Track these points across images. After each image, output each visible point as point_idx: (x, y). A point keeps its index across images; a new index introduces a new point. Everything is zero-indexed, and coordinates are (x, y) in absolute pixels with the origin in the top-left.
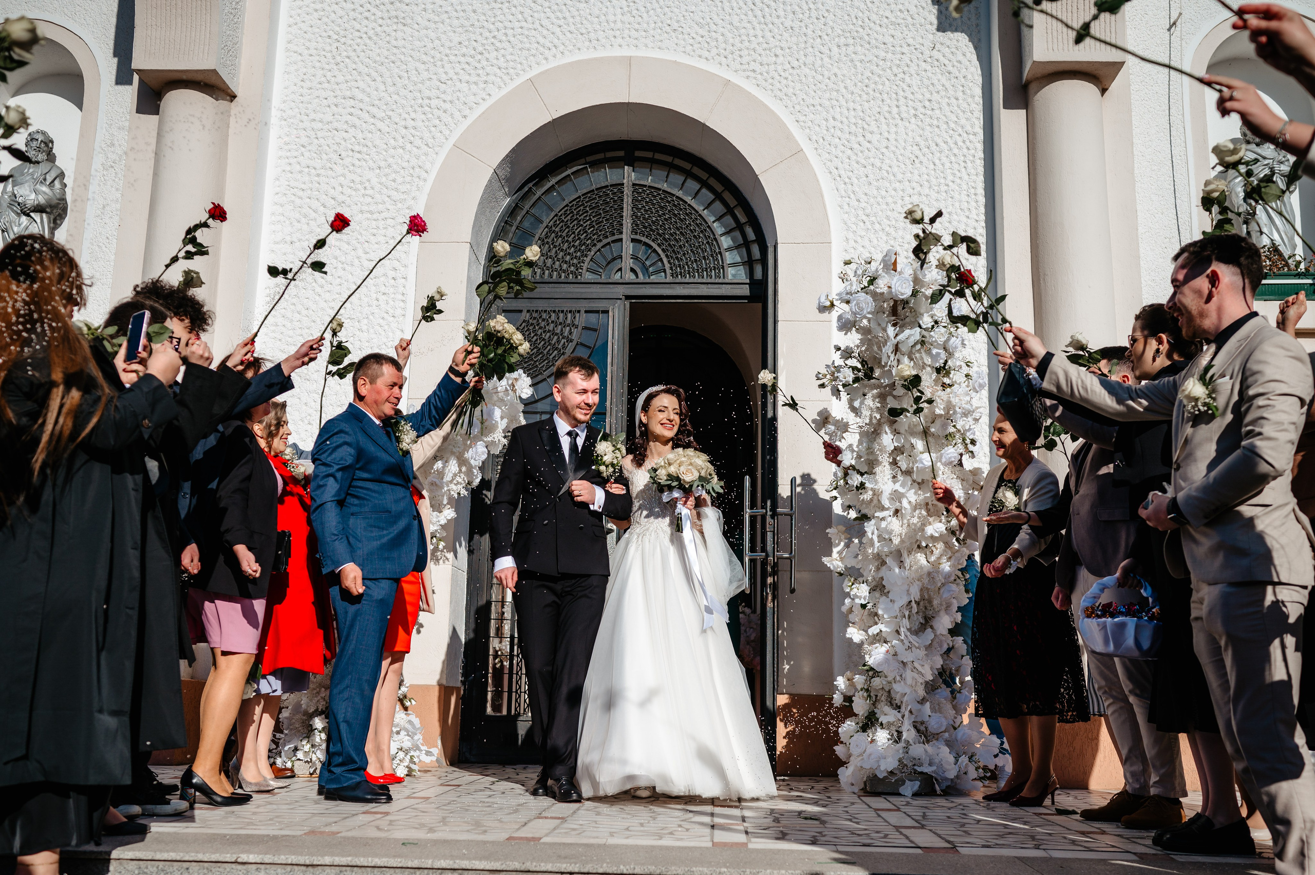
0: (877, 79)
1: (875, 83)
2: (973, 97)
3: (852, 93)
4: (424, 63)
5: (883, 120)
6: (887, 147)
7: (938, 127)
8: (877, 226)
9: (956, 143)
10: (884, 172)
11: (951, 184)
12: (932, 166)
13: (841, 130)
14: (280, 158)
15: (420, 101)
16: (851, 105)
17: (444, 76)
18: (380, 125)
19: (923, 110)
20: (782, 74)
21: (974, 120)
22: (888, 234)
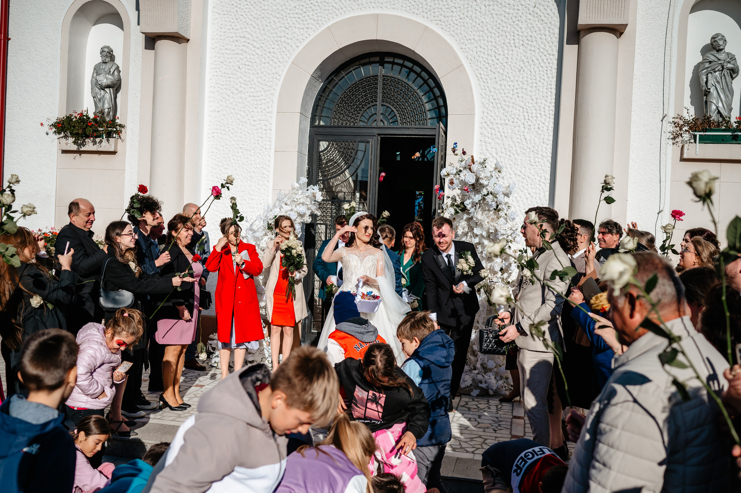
0: (504, 24)
1: (503, 27)
2: (554, 34)
3: (491, 33)
4: (278, 18)
5: (506, 47)
6: (507, 63)
7: (534, 51)
8: (499, 105)
9: (543, 60)
10: (504, 76)
11: (538, 82)
12: (529, 73)
13: (484, 53)
14: (212, 68)
15: (276, 38)
16: (490, 39)
17: (287, 25)
18: (258, 51)
19: (527, 42)
20: (455, 22)
21: (554, 47)
22: (504, 110)
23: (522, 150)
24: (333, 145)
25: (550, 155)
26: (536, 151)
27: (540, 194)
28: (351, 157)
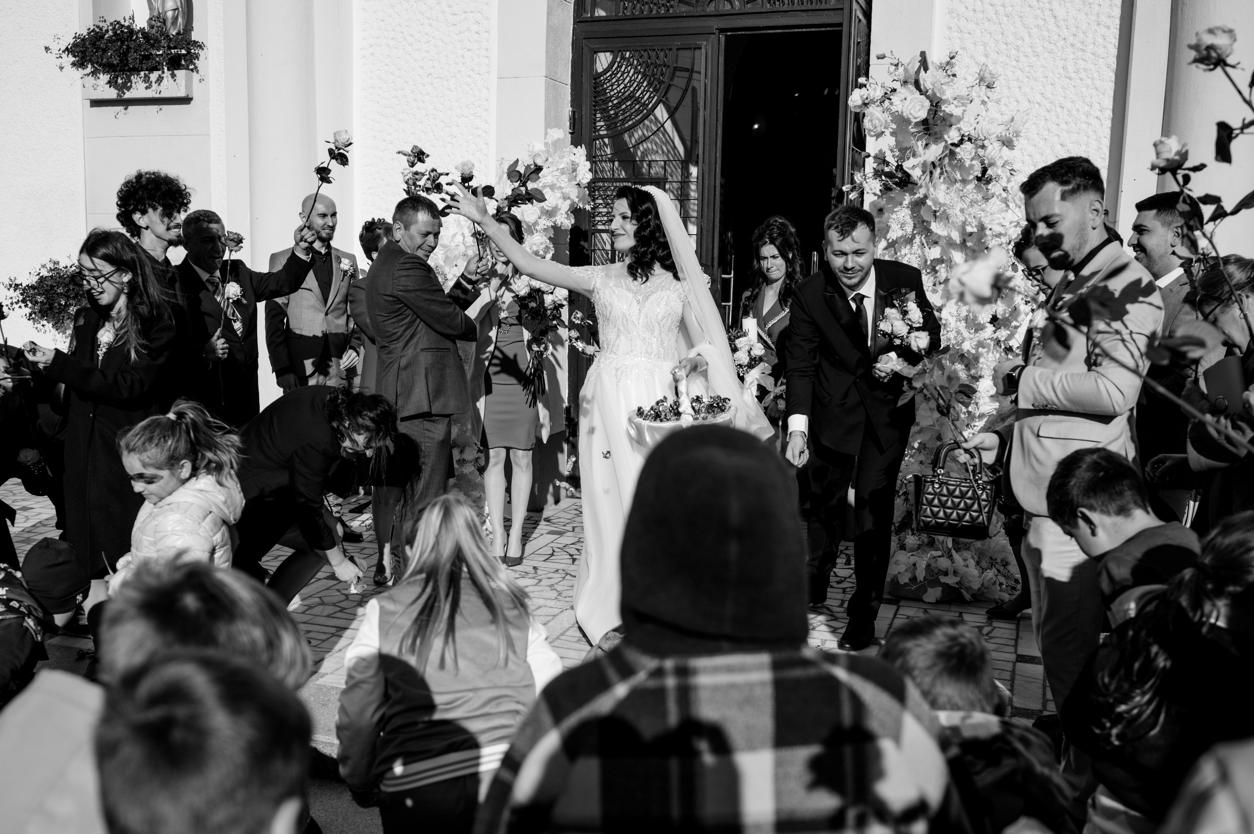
23: (1046, 44)
24: (623, 58)
25: (1114, 52)
26: (1079, 45)
27: (1087, 145)
28: (660, 83)
